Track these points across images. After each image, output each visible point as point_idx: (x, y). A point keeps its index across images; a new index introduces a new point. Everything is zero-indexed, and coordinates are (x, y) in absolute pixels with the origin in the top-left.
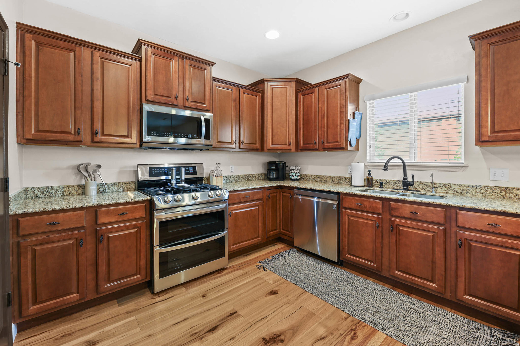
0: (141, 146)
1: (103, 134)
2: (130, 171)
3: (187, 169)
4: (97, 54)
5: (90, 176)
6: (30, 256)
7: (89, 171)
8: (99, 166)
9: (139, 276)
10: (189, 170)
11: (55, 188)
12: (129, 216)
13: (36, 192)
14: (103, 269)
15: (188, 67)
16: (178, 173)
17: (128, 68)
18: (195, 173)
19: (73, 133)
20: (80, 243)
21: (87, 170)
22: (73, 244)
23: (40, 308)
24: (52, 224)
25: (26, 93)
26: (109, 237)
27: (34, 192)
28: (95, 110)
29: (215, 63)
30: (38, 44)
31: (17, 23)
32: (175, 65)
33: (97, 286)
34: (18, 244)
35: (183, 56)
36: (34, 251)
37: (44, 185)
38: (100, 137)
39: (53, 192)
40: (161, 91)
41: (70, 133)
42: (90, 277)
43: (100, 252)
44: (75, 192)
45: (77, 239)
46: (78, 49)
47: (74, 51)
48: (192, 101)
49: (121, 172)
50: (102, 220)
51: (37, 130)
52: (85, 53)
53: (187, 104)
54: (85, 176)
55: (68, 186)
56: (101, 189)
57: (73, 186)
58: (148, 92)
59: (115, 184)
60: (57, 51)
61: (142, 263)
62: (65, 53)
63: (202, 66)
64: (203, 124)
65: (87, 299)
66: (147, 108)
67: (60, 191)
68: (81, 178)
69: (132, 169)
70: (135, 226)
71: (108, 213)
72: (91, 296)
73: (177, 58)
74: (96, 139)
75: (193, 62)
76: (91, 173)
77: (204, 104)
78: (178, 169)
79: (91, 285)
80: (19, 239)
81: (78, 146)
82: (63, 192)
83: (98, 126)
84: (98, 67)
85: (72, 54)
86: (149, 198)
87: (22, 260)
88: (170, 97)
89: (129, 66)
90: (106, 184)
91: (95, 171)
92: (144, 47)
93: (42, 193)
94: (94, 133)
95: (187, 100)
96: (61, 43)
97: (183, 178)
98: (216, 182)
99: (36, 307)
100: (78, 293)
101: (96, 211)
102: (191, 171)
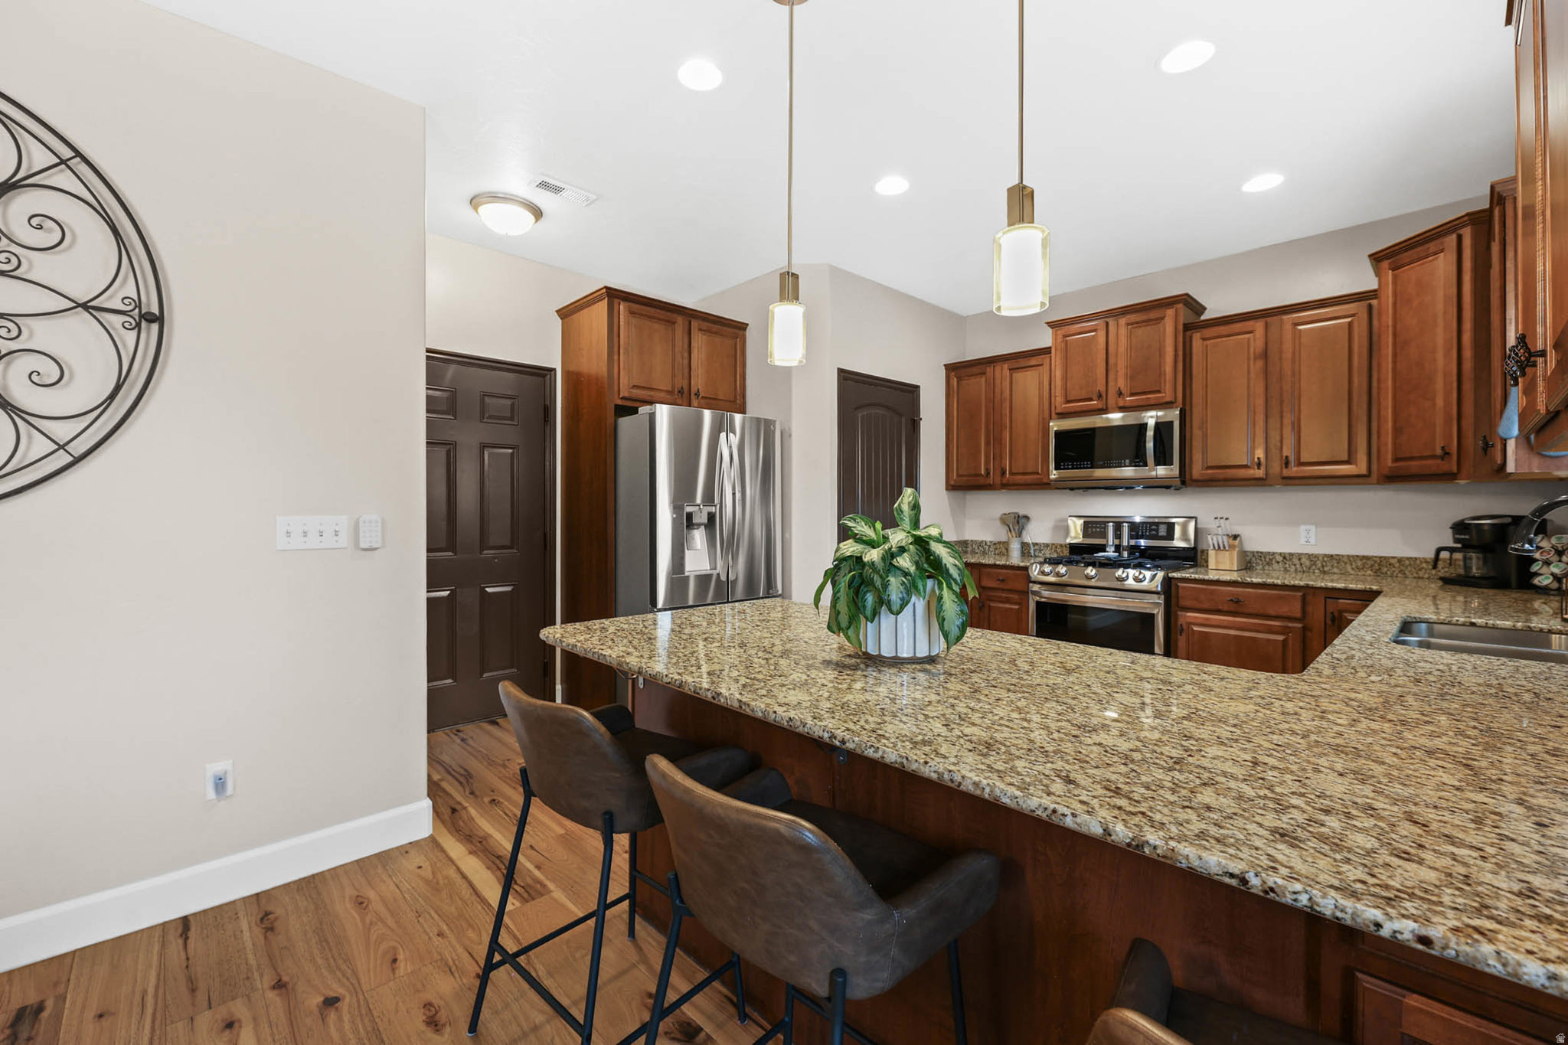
0: (1053, 486)
1: (1011, 473)
3: (1154, 527)
4: (1006, 367)
7: (1018, 521)
8: (1026, 517)
10: (1157, 530)
12: (1010, 585)
13: (974, 546)
18: (1167, 537)
19: (984, 474)
28: (1003, 443)
35: (1115, 314)
37: (980, 538)
38: (1008, 477)
40: (1075, 394)
41: (981, 475)
47: (986, 373)
48: (1132, 395)
50: (984, 582)
51: (958, 476)
53: (1121, 402)
55: (999, 543)
57: (996, 546)
58: (1060, 401)
59: (1047, 545)
63: (1154, 314)
64: (1151, 433)
66: (1054, 426)
71: (989, 575)
73: (1103, 325)
74: (1005, 481)
77: (1159, 392)
82: (996, 549)
83: (1005, 462)
84: (1006, 384)
90: (1033, 544)
91: (1023, 524)
92: (1053, 332)
94: (1003, 473)
95: (1121, 394)
97: (1125, 543)
102: (1163, 531)
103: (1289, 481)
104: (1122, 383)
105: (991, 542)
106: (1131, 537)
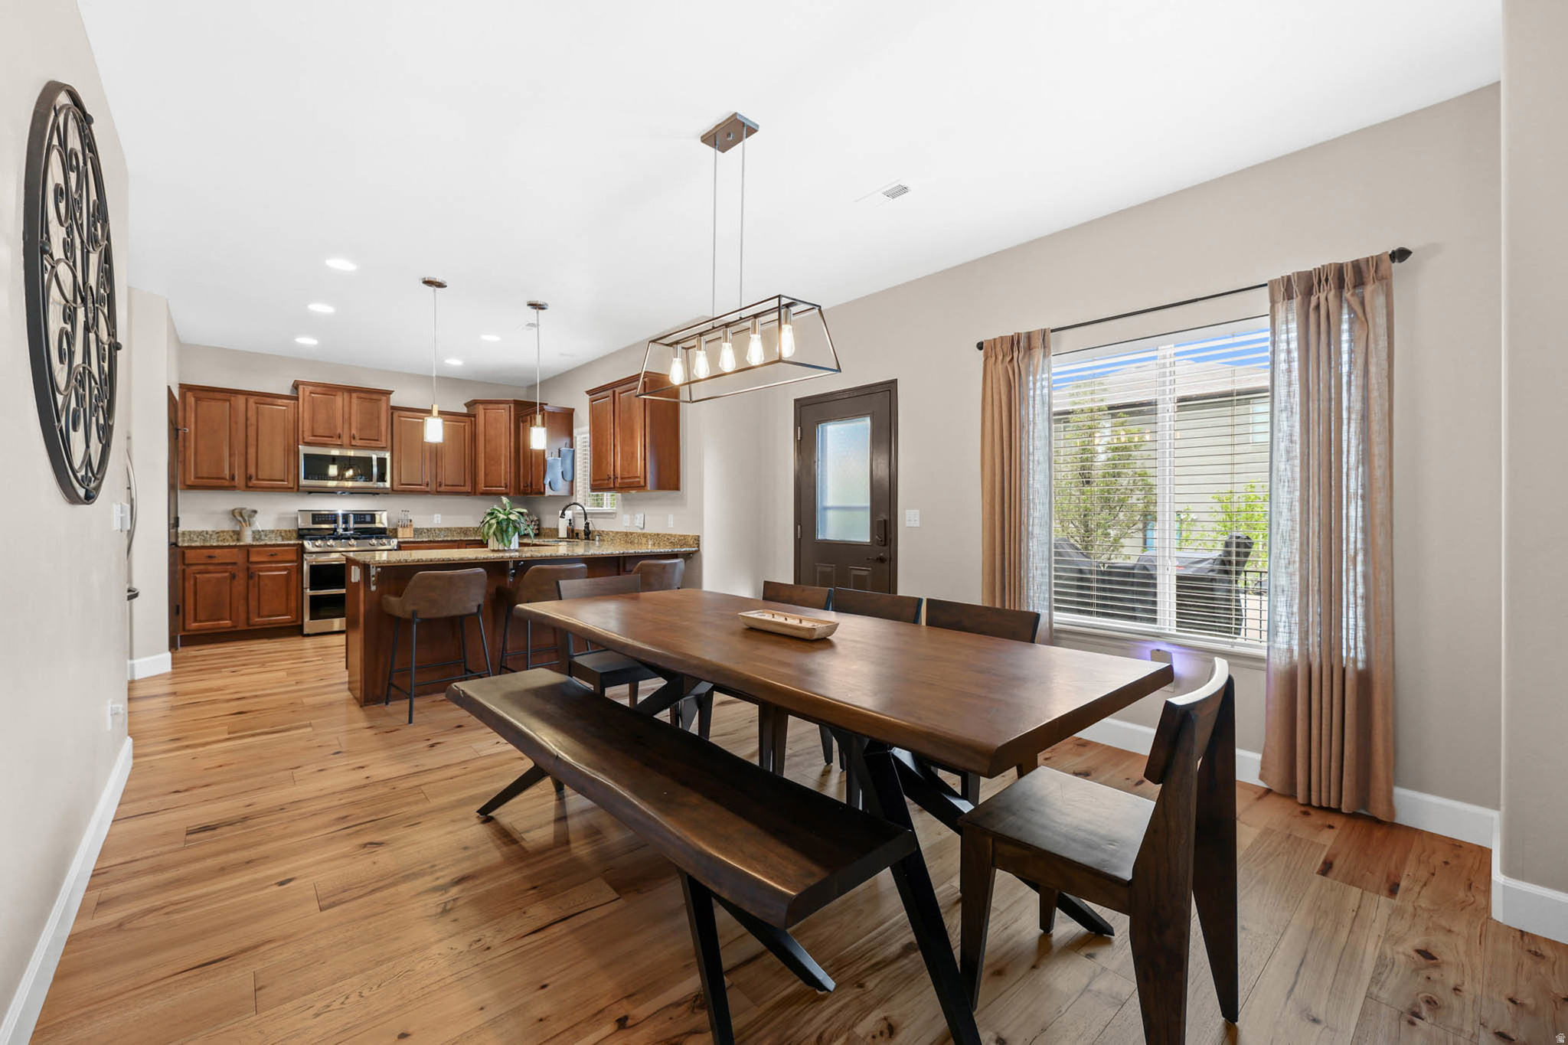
0: (298, 490)
1: (258, 479)
2: (291, 518)
4: (252, 400)
5: (245, 521)
6: (192, 582)
7: (243, 515)
8: (255, 512)
9: (289, 617)
10: (365, 518)
11: (211, 533)
12: (279, 558)
13: (192, 536)
14: (253, 604)
15: (355, 401)
16: (346, 521)
17: (285, 410)
18: (373, 521)
19: (228, 478)
20: (233, 577)
21: (241, 515)
22: (225, 577)
23: (199, 626)
24: (210, 557)
25: (187, 444)
26: (259, 575)
27: (190, 535)
28: (249, 456)
29: (393, 391)
30: (197, 399)
31: (180, 384)
32: (339, 400)
33: (248, 618)
34: (184, 570)
35: (350, 390)
36: (196, 579)
37: (200, 529)
38: (254, 482)
39: (208, 536)
40: (320, 432)
41: (225, 479)
42: (242, 609)
43: (251, 587)
44: (230, 538)
45: (230, 572)
46: (232, 398)
47: (229, 401)
48: (361, 439)
49: (280, 519)
50: (253, 558)
51: (197, 478)
52: (241, 399)
53: (354, 443)
54: (240, 522)
55: (223, 532)
56: (257, 537)
57: (228, 532)
58: (307, 434)
59: (273, 531)
60: (213, 403)
61: (293, 604)
62: (220, 403)
63: (375, 396)
64: (375, 463)
65: (238, 629)
66: (303, 449)
67: (215, 536)
68: (236, 525)
69: (293, 516)
70: (285, 569)
71: (259, 553)
72: (242, 626)
73: (340, 393)
74: (250, 484)
75: (362, 395)
76: (246, 518)
77: (377, 440)
78: (346, 517)
79: (243, 616)
80: (184, 567)
81: (234, 490)
82: (218, 537)
83: (252, 470)
84: (252, 413)
85: (228, 403)
86: (300, 542)
87: (187, 583)
88: (332, 437)
89: (284, 408)
90: (263, 531)
91: (250, 517)
92: (301, 388)
93: (198, 537)
94: (249, 478)
95: (354, 438)
96: (218, 395)
98: (403, 535)
99: (197, 624)
100: (230, 619)
101: (248, 551)
102: (368, 519)
103: (439, 493)
104: (354, 431)
105: (213, 531)
106: (355, 523)
